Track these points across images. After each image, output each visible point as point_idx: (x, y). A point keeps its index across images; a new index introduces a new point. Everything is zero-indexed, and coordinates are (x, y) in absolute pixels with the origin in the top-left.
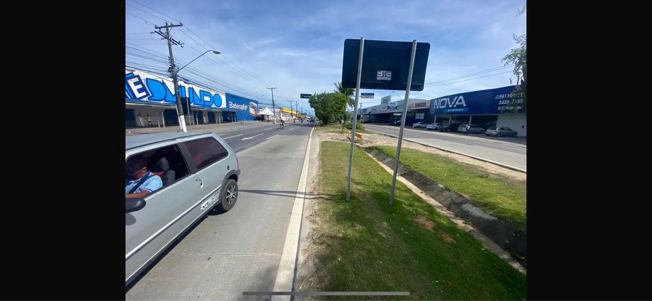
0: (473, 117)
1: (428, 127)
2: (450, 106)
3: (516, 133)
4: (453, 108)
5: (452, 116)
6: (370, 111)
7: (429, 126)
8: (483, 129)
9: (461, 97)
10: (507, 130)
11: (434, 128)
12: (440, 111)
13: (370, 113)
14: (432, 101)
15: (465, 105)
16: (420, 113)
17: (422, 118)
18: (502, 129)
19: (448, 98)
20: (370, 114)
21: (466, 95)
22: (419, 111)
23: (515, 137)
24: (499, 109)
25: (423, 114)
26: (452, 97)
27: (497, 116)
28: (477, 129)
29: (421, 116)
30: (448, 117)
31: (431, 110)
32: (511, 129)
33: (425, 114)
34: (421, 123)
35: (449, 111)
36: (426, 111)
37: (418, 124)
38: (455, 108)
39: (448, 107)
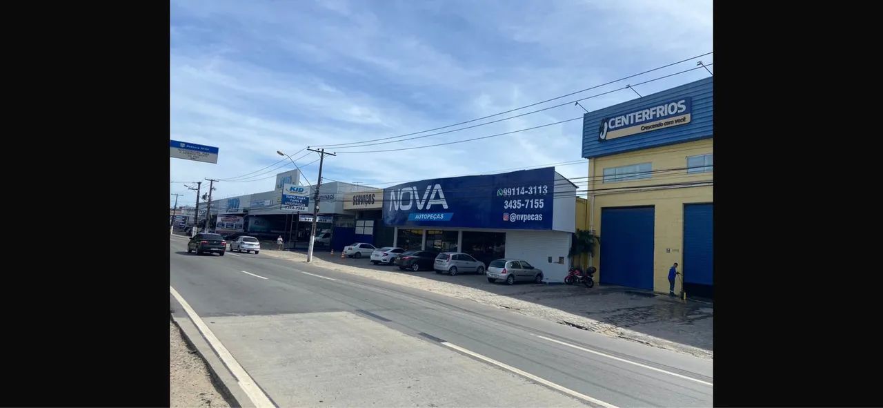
0: (464, 233)
1: (373, 257)
2: (420, 207)
3: (540, 275)
4: (424, 211)
5: (427, 231)
6: (247, 205)
7: (377, 254)
8: (482, 264)
9: (438, 187)
10: (525, 267)
11: (388, 259)
12: (402, 217)
13: (246, 211)
14: (386, 191)
15: (446, 207)
16: (365, 219)
17: (369, 231)
18: (515, 265)
19: (415, 188)
20: (246, 215)
21: (446, 183)
22: (364, 215)
23: (541, 283)
24: (505, 219)
25: (371, 223)
26: (421, 186)
27: (504, 235)
28: (471, 263)
29: (365, 228)
30: (420, 232)
31: (384, 213)
32: (532, 265)
33: (375, 224)
34: (361, 246)
35: (418, 217)
36: (376, 215)
37: (356, 248)
38: (430, 211)
39: (415, 210)
